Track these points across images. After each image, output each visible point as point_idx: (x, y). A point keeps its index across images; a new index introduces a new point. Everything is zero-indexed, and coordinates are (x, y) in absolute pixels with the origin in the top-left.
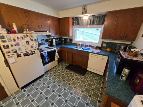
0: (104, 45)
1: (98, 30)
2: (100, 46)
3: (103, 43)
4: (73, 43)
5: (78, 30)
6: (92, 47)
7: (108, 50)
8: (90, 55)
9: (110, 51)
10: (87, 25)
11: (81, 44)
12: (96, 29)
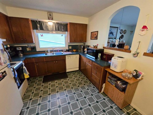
0: (70, 48)
1: (62, 35)
2: (68, 49)
3: (69, 46)
4: (37, 50)
5: (42, 36)
6: (62, 51)
7: (74, 50)
8: (67, 57)
9: (76, 51)
10: (53, 30)
11: (49, 50)
12: (61, 35)
